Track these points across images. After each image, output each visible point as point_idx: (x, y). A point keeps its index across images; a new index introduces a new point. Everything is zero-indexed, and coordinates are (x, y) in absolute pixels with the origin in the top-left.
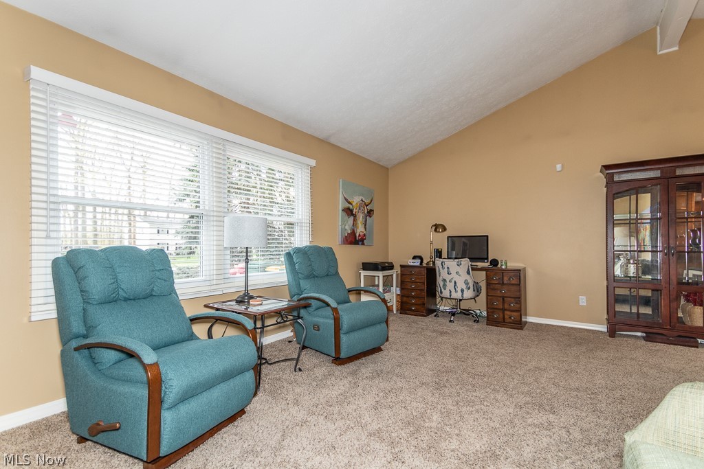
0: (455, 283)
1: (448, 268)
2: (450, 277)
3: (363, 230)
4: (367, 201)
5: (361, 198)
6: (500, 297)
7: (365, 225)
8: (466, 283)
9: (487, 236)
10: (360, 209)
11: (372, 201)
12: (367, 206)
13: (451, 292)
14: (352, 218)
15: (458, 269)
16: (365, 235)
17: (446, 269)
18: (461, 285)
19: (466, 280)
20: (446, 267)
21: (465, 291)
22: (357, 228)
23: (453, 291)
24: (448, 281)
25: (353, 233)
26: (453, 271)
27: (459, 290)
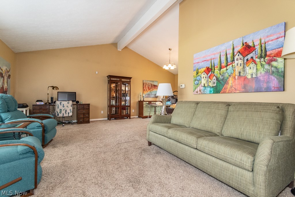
0: (66, 110)
1: (63, 105)
2: (64, 108)
3: (7, 86)
4: (8, 70)
5: (6, 67)
6: (82, 114)
7: (7, 83)
8: (70, 110)
9: (76, 93)
10: (5, 74)
11: (10, 70)
12: (8, 72)
13: (63, 114)
14: (2, 78)
15: (68, 105)
16: (7, 89)
17: (62, 105)
18: (68, 111)
19: (70, 109)
20: (62, 104)
21: (70, 113)
22: (4, 84)
23: (65, 114)
24: (62, 110)
25: (3, 87)
26: (65, 105)
27: (67, 113)
